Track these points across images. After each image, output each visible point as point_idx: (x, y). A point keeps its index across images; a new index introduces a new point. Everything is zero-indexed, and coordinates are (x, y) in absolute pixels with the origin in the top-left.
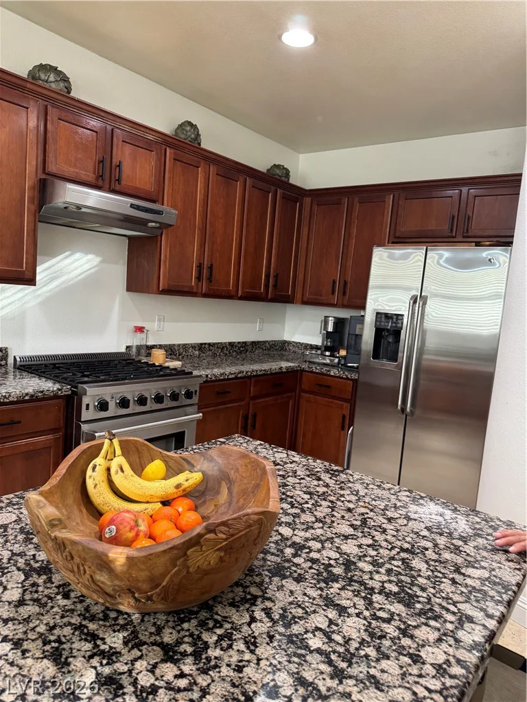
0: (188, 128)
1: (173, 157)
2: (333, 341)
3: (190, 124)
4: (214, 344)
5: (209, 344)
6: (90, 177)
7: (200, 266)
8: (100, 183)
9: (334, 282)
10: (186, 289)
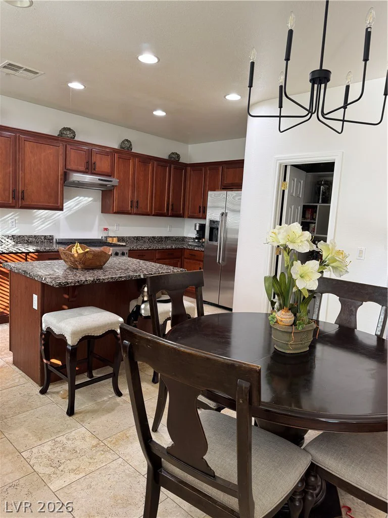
0: (126, 142)
1: (118, 157)
2: (200, 235)
3: (127, 140)
4: (144, 237)
5: (142, 237)
6: (83, 169)
7: (132, 202)
8: (87, 171)
9: (200, 207)
10: (126, 211)
